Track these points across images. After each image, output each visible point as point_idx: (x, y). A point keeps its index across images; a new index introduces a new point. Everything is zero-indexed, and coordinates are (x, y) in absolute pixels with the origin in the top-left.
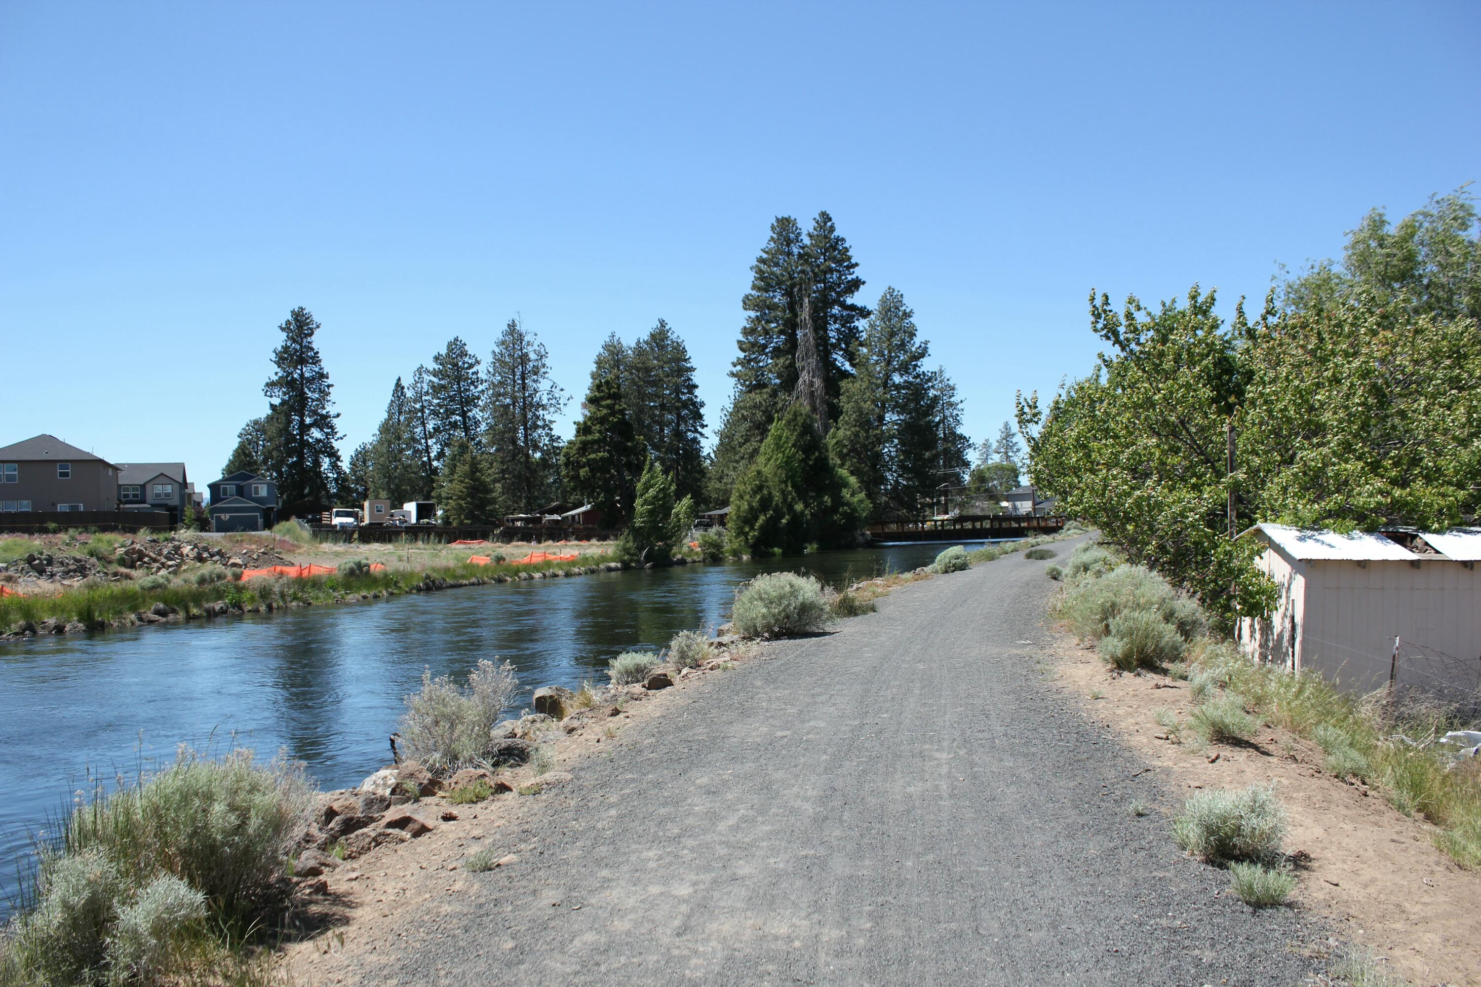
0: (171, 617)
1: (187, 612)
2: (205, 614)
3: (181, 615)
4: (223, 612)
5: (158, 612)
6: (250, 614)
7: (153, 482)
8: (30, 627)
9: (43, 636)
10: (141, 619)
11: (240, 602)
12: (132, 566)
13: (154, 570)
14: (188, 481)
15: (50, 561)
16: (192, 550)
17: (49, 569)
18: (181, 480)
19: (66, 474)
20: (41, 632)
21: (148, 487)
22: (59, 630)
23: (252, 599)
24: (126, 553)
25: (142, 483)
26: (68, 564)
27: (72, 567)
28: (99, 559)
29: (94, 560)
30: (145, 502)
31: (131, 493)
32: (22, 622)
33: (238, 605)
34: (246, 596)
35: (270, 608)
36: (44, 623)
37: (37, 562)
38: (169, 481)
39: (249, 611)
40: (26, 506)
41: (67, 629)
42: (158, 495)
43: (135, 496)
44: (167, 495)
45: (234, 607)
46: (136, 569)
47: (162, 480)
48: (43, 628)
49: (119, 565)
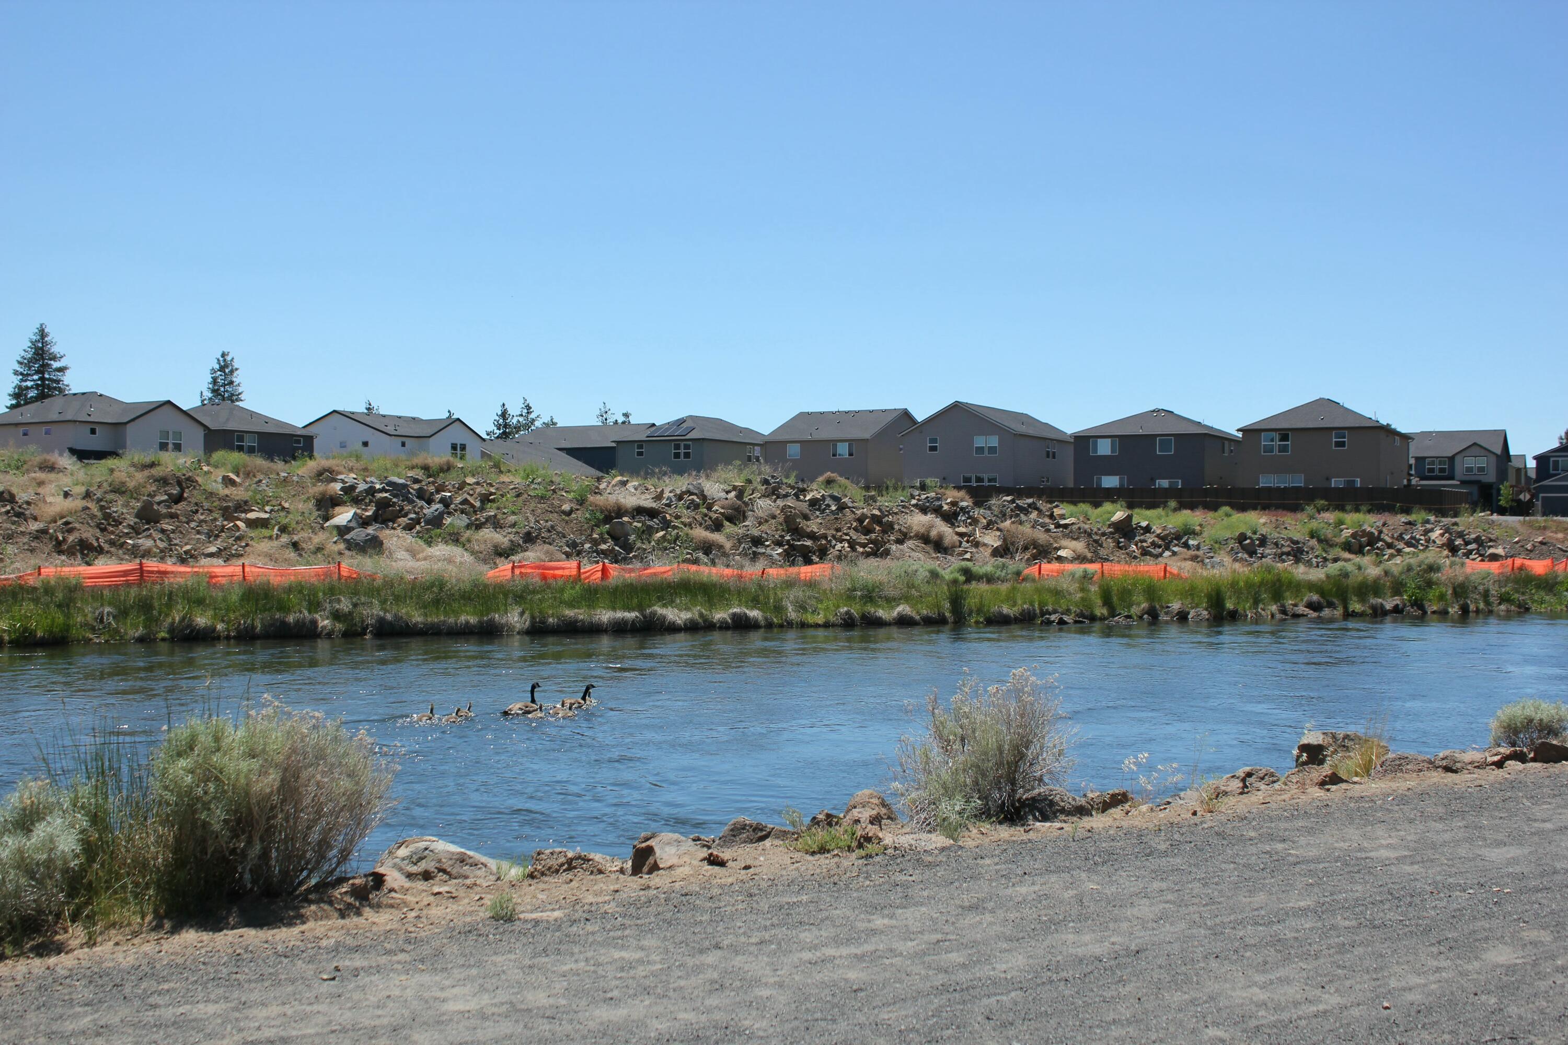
0: (1326, 612)
1: (1346, 608)
2: (1370, 611)
3: (1339, 612)
4: (1396, 610)
5: (1311, 606)
6: (1435, 616)
7: (1463, 454)
8: (1153, 614)
9: (1167, 622)
10: (1284, 612)
11: (1422, 600)
12: (1360, 551)
13: (1386, 557)
14: (1512, 453)
15: (1263, 541)
16: (1442, 535)
17: (1260, 550)
18: (1498, 451)
19: (1342, 444)
20: (1163, 617)
21: (1458, 460)
22: (1182, 617)
23: (1442, 597)
24: (1354, 536)
25: (1450, 455)
26: (1283, 545)
27: (1286, 549)
28: (1320, 541)
29: (1314, 542)
30: (1452, 478)
31: (1437, 467)
32: (1145, 605)
33: (1418, 604)
34: (1432, 594)
35: (1465, 610)
36: (1168, 607)
37: (1248, 541)
38: (1483, 452)
39: (1434, 612)
40: (1297, 481)
41: (1190, 617)
42: (1469, 469)
43: (1442, 470)
44: (1481, 469)
45: (1412, 606)
46: (1364, 555)
47: (1475, 450)
48: (1167, 613)
49: (1343, 549)
